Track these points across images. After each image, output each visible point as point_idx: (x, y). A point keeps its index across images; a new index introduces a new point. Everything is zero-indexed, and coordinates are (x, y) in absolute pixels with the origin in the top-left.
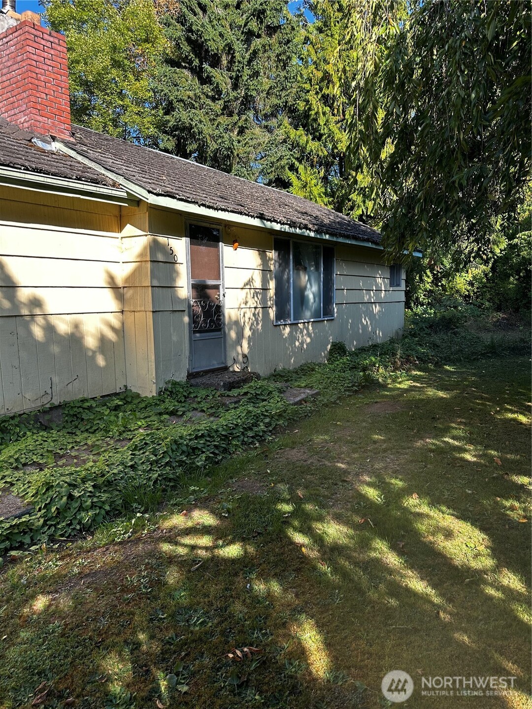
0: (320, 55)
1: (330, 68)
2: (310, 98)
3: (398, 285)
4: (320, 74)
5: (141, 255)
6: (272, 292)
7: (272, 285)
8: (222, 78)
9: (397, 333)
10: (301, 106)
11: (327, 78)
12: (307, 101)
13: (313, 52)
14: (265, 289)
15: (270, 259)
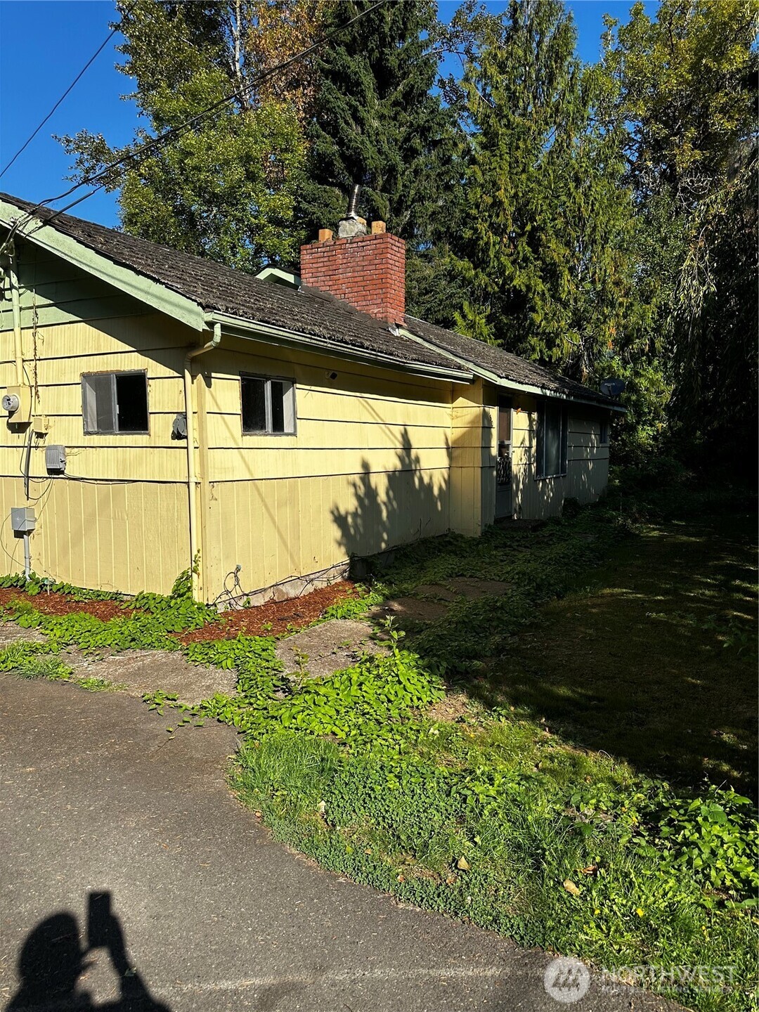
0: (488, 178)
1: (501, 194)
2: (479, 226)
3: (605, 442)
4: (489, 200)
5: (472, 422)
6: (533, 450)
7: (534, 442)
8: (382, 202)
9: (604, 490)
10: (468, 234)
11: (497, 204)
12: (475, 230)
13: (480, 174)
14: (530, 447)
15: (534, 420)
